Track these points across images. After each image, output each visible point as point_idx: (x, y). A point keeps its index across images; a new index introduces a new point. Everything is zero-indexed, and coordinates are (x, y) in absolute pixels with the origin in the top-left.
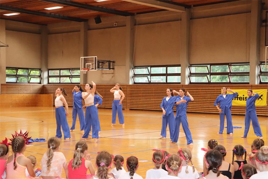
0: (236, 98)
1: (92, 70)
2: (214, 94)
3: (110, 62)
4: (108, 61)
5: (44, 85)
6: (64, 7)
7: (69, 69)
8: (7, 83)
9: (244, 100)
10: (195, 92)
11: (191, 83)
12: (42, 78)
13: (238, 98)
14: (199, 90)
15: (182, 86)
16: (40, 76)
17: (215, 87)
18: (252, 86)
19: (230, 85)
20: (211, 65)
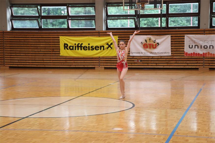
0: (80, 48)
2: (50, 43)
9: (89, 50)
10: (23, 41)
13: (82, 48)
14: (28, 39)
15: (4, 33)
17: (51, 34)
18: (99, 33)
19: (69, 32)
20: (42, 5)
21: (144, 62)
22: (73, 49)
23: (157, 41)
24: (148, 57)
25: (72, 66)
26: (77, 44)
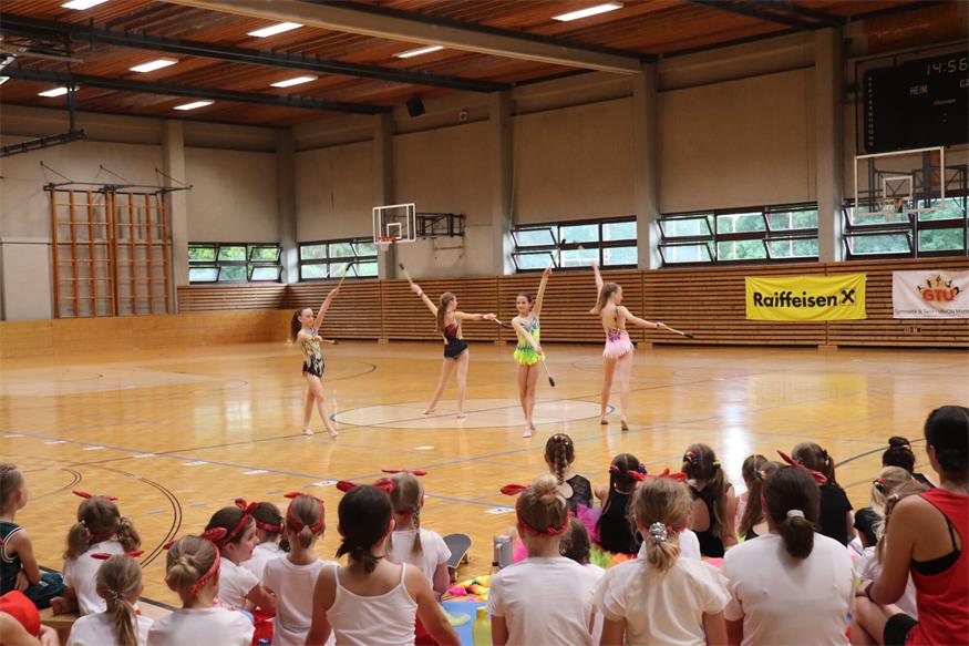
0: (785, 302)
1: (404, 241)
2: (727, 293)
3: (451, 217)
4: (446, 215)
5: (288, 286)
6: (320, 77)
7: (350, 241)
8: (192, 283)
9: (805, 305)
11: (664, 265)
12: (282, 268)
13: (791, 302)
14: (686, 284)
15: (642, 274)
16: (278, 263)
17: (728, 273)
18: (825, 267)
19: (768, 266)
20: (717, 212)
21: (927, 333)
22: (771, 305)
23: (956, 283)
24: (936, 322)
25: (770, 343)
26: (779, 293)
